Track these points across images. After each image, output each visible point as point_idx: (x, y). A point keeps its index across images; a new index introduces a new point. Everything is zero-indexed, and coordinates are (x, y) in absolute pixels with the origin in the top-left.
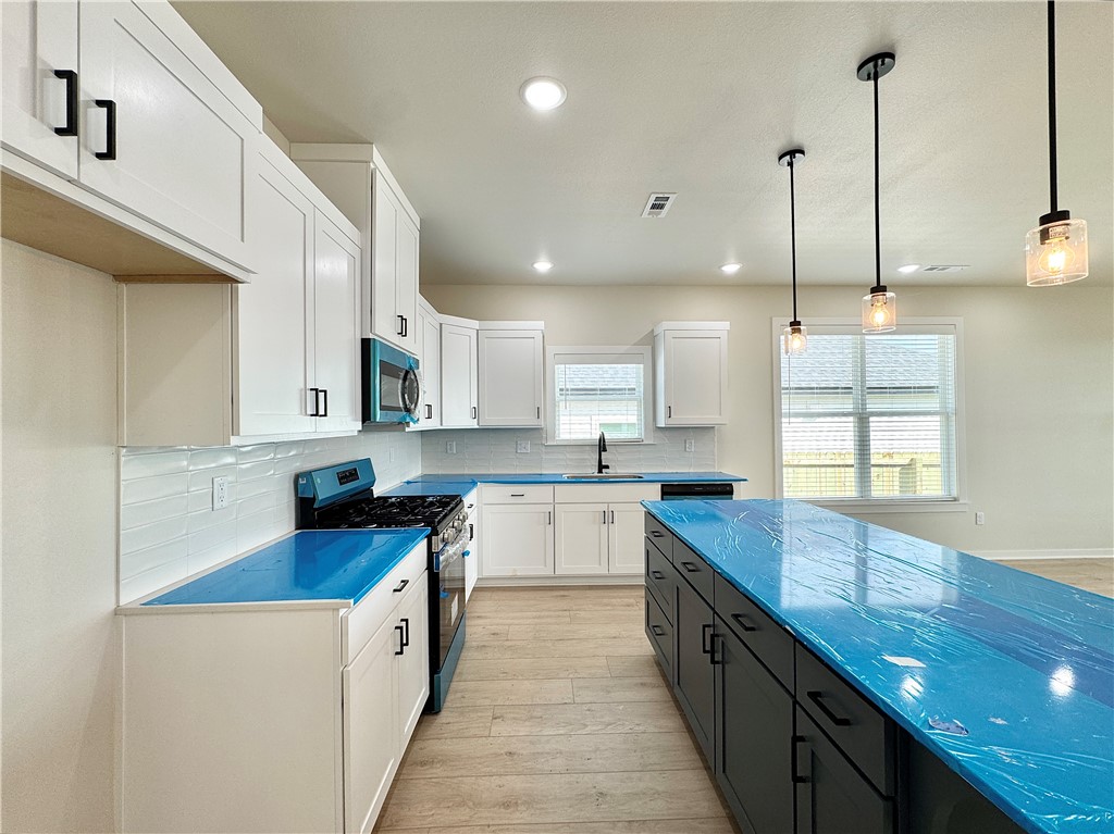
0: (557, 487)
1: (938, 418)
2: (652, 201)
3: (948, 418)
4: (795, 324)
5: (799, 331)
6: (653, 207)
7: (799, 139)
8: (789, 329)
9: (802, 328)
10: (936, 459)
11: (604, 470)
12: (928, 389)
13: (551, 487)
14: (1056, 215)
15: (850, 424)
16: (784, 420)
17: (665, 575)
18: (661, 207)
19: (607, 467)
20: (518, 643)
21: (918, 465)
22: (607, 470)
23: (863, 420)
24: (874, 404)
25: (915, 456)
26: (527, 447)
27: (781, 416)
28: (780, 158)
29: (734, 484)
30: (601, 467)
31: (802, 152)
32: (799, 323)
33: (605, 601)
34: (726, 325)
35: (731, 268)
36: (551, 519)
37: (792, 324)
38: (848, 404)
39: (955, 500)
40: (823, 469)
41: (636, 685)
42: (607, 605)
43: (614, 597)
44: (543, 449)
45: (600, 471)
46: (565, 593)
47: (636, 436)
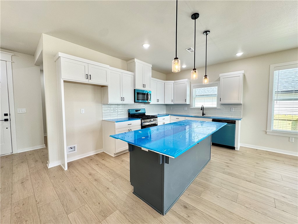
4: (206, 76)
11: (204, 115)
26: (186, 109)
29: (236, 121)
31: (209, 31)
35: (239, 54)
44: (190, 109)
45: (203, 115)
47: (215, 107)
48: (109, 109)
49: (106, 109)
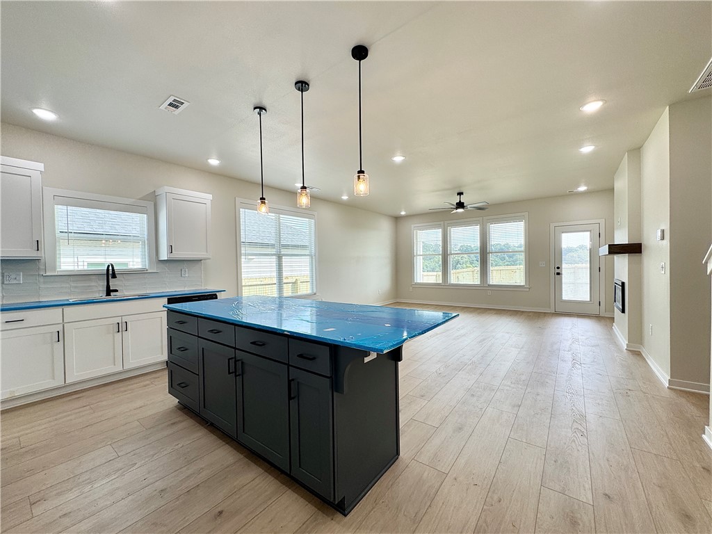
0: (67, 309)
1: (308, 257)
2: (170, 100)
3: (312, 257)
4: (262, 199)
5: (264, 203)
6: (170, 105)
7: (265, 103)
8: (259, 201)
9: (266, 201)
10: (308, 279)
11: (112, 294)
12: (303, 247)
13: (59, 310)
14: (361, 172)
15: (274, 259)
16: (242, 257)
17: (187, 347)
18: (177, 107)
19: (116, 291)
20: (37, 445)
21: (299, 282)
22: (115, 293)
23: (280, 258)
24: (284, 251)
25: (297, 278)
26: (19, 278)
27: (241, 255)
28: (255, 108)
29: (217, 294)
30: (109, 291)
31: (266, 110)
32: (264, 199)
33: (122, 389)
34: (210, 197)
35: (214, 162)
36: (59, 336)
37: (261, 199)
38: (273, 251)
39: (315, 294)
40: (258, 287)
41: (168, 425)
42: (125, 391)
43: (132, 384)
44: (42, 279)
45: (108, 294)
46: (81, 395)
47: (140, 267)
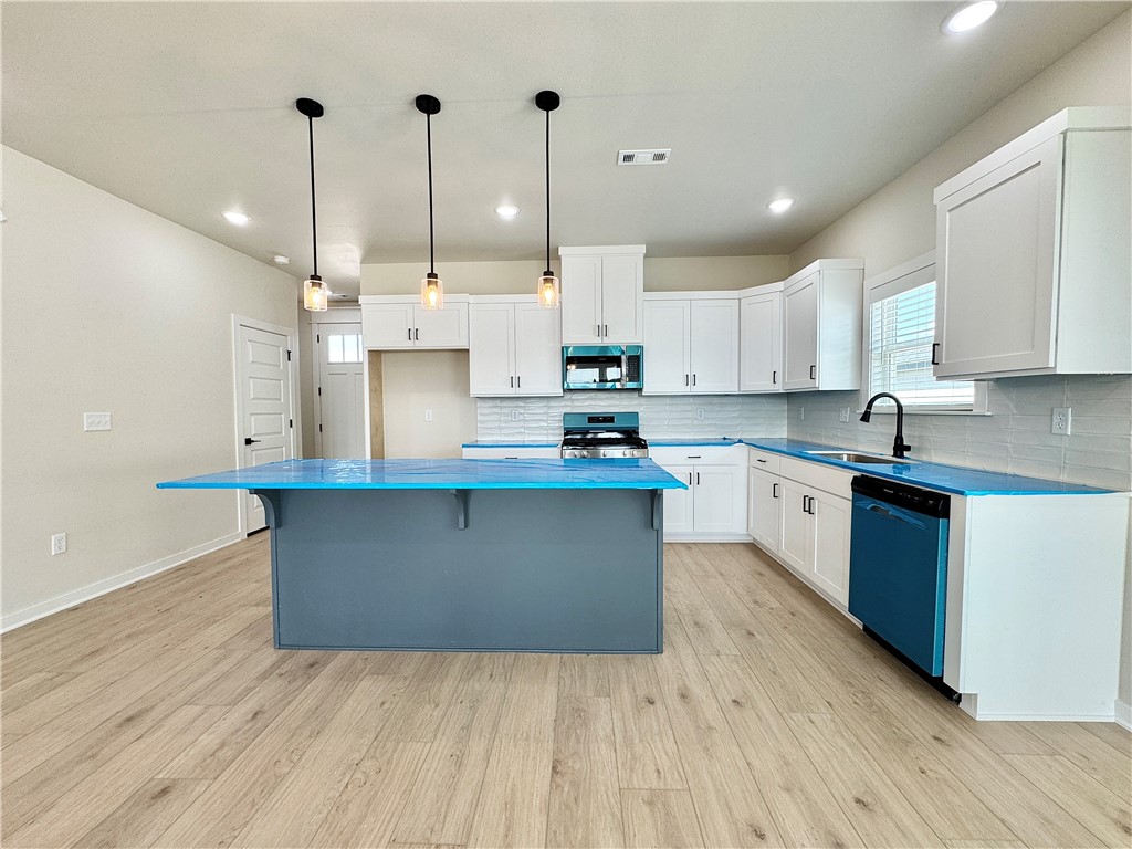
19: (908, 448)
26: (847, 414)
30: (900, 449)
45: (897, 454)
48: (498, 410)
49: (486, 411)
